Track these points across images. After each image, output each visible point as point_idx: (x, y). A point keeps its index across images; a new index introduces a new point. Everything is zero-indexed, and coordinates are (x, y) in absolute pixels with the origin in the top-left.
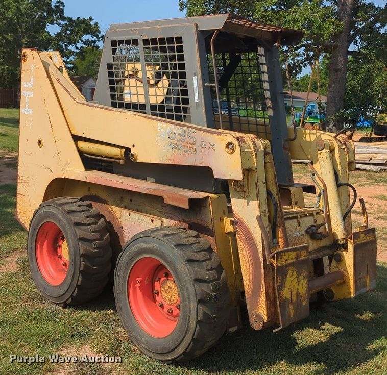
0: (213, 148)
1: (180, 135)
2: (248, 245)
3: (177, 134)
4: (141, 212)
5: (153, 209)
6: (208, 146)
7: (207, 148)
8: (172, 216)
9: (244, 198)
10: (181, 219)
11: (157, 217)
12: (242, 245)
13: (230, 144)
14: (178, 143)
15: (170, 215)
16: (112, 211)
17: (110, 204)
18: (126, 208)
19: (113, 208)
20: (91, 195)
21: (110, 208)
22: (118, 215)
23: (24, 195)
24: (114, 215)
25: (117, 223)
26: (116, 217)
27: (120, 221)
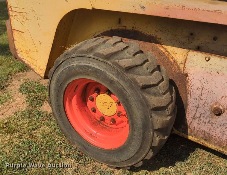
16: (166, 51)
17: (161, 43)
18: (198, 49)
19: (170, 49)
20: (124, 28)
21: (161, 48)
22: (178, 58)
23: (23, 32)
24: (170, 57)
25: (175, 68)
26: (174, 61)
27: (182, 66)
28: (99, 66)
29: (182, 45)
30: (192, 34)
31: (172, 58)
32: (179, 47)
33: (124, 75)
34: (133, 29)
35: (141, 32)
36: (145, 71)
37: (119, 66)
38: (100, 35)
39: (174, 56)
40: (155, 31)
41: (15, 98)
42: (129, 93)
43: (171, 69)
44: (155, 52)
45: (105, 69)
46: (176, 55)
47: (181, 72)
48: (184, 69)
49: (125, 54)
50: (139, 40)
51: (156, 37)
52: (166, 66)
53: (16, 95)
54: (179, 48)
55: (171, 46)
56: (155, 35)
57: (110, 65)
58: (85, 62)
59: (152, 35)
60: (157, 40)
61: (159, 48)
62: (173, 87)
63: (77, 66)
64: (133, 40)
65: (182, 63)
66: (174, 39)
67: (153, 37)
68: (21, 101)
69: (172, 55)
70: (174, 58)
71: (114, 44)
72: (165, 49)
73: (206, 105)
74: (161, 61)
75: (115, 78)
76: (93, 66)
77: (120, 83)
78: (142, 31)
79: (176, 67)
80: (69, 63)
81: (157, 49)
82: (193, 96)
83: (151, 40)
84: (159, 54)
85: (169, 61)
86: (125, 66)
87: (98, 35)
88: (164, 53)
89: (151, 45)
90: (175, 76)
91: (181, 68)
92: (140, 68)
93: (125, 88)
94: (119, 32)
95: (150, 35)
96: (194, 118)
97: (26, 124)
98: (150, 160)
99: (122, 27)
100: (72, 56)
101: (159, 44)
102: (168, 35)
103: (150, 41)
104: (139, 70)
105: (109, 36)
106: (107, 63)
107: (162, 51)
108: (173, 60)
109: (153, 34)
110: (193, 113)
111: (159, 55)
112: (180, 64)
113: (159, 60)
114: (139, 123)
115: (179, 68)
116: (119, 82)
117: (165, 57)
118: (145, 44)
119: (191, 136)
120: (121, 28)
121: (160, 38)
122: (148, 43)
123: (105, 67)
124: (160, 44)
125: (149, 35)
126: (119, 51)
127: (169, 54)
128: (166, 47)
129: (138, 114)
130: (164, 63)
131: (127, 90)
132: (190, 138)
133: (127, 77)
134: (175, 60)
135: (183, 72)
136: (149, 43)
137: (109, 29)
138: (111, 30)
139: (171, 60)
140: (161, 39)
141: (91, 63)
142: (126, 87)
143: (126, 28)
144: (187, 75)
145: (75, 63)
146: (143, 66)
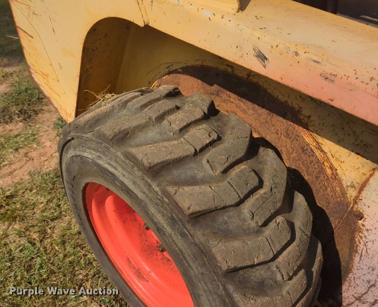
16: (318, 149)
17: (310, 128)
19: (329, 146)
20: (230, 69)
21: (307, 138)
22: (347, 173)
23: (33, 38)
24: (326, 164)
25: (334, 191)
26: (335, 175)
27: (352, 193)
28: (134, 183)
29: (361, 149)
31: (332, 167)
32: (352, 151)
33: (186, 229)
34: (247, 78)
35: (265, 90)
36: (244, 220)
37: (175, 204)
38: (180, 70)
39: (336, 165)
40: (298, 97)
41: (43, 140)
42: (195, 270)
43: (324, 188)
44: (292, 142)
45: (147, 196)
46: (342, 165)
47: (349, 203)
48: (355, 202)
49: (203, 167)
50: (259, 105)
51: (299, 111)
52: (314, 179)
53: (47, 133)
54: (353, 154)
55: (333, 142)
56: (296, 106)
58: (108, 161)
59: (289, 102)
60: (302, 117)
61: (302, 137)
62: (320, 245)
63: (94, 162)
64: (247, 102)
65: (353, 186)
66: (343, 129)
67: (292, 108)
68: (50, 149)
69: (333, 161)
70: (336, 170)
71: (181, 130)
72: (318, 143)
74: (303, 164)
75: (165, 225)
76: (121, 178)
77: (177, 241)
78: (268, 87)
79: (338, 189)
80: (83, 147)
81: (297, 138)
82: (366, 261)
83: (286, 113)
84: (302, 148)
85: (322, 171)
86: (189, 208)
87: (176, 70)
88: (312, 150)
89: (286, 124)
90: (331, 205)
91: (348, 195)
92: (232, 212)
93: (188, 258)
94: (217, 74)
95: (286, 102)
96: (358, 299)
97: (43, 205)
99: (226, 67)
101: (304, 127)
102: (329, 114)
103: (284, 116)
104: (230, 217)
105: (197, 78)
107: (308, 145)
108: (333, 173)
109: (293, 102)
110: (360, 290)
111: (300, 151)
112: (348, 186)
113: (299, 160)
115: (344, 193)
116: (175, 238)
117: (314, 158)
118: (272, 118)
120: (222, 67)
121: (309, 117)
122: (278, 117)
123: (145, 190)
124: (308, 129)
125: (284, 101)
126: (187, 156)
127: (324, 157)
128: (320, 139)
130: (310, 170)
131: (191, 264)
133: (191, 236)
134: (337, 174)
135: (353, 207)
136: (281, 119)
137: (199, 63)
138: (202, 67)
139: (329, 171)
140: (311, 119)
141: (120, 169)
142: (189, 255)
143: (233, 71)
144: (360, 217)
145: (90, 153)
146: (242, 206)
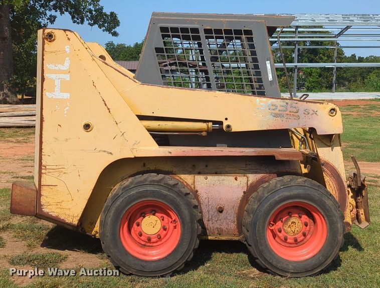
0: (316, 114)
1: (281, 106)
2: (334, 177)
3: (279, 106)
4: (221, 174)
5: (234, 169)
6: (311, 112)
7: (311, 114)
8: (258, 171)
9: (329, 146)
10: (268, 171)
11: (240, 175)
12: (328, 179)
13: (334, 109)
14: (280, 112)
15: (256, 171)
16: (181, 179)
18: (199, 173)
19: (183, 176)
20: (148, 169)
21: (176, 177)
22: (189, 182)
23: (57, 185)
26: (187, 184)
27: (193, 186)
28: (155, 188)
29: (190, 173)
30: (194, 166)
31: (186, 182)
34: (155, 169)
35: (162, 169)
40: (171, 168)
46: (187, 180)
47: (193, 190)
48: (194, 188)
51: (172, 171)
57: (163, 186)
63: (137, 193)
65: (192, 184)
66: (184, 170)
72: (179, 177)
73: (213, 208)
79: (189, 188)
80: (129, 193)
82: (204, 205)
85: (184, 185)
88: (179, 180)
91: (192, 188)
95: (168, 170)
96: (208, 221)
98: (190, 261)
100: (131, 187)
102: (180, 169)
106: (160, 185)
107: (177, 179)
109: (170, 170)
110: (207, 216)
114: (188, 218)
117: (181, 183)
119: (210, 236)
120: (146, 169)
127: (183, 181)
129: (186, 212)
132: (210, 238)
135: (195, 190)
138: (141, 171)
140: (175, 172)
143: (150, 169)
144: (197, 191)
